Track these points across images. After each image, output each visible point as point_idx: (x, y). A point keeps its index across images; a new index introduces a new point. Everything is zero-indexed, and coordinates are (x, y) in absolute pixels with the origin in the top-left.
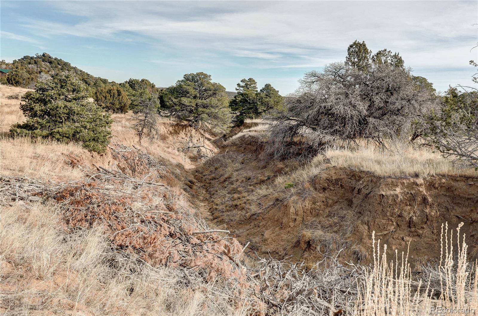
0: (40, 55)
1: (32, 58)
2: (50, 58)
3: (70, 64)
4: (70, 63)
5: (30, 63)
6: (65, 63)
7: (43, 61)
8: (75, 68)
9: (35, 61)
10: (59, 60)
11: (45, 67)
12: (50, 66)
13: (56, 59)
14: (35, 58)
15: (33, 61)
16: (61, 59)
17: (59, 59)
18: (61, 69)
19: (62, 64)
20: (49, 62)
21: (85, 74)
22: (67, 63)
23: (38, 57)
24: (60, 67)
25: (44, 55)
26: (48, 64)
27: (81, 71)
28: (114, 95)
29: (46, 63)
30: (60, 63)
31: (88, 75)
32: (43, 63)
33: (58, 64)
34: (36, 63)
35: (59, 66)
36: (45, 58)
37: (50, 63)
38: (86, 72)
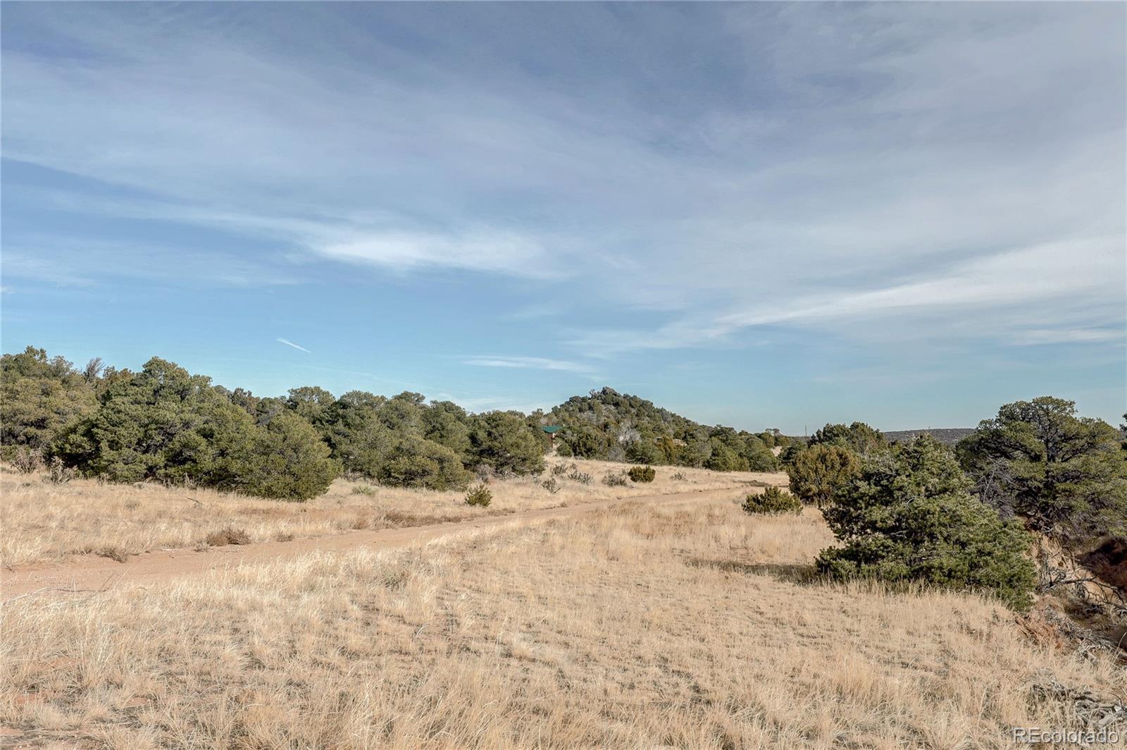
0: (598, 392)
1: (584, 400)
2: (616, 395)
3: (652, 403)
4: (651, 401)
5: (581, 410)
6: (643, 401)
7: (603, 403)
8: (661, 411)
9: (589, 404)
10: (632, 398)
11: (607, 414)
12: (616, 411)
13: (626, 396)
14: (589, 399)
15: (585, 406)
16: (635, 396)
17: (632, 396)
18: (637, 416)
19: (638, 405)
20: (614, 405)
21: (682, 421)
22: (647, 402)
23: (594, 397)
24: (633, 411)
25: (604, 392)
26: (613, 407)
27: (673, 415)
28: (832, 466)
29: (609, 406)
30: (633, 403)
31: (687, 422)
32: (603, 407)
33: (631, 405)
34: (591, 408)
35: (632, 409)
36: (607, 397)
37: (617, 405)
38: (682, 417)
